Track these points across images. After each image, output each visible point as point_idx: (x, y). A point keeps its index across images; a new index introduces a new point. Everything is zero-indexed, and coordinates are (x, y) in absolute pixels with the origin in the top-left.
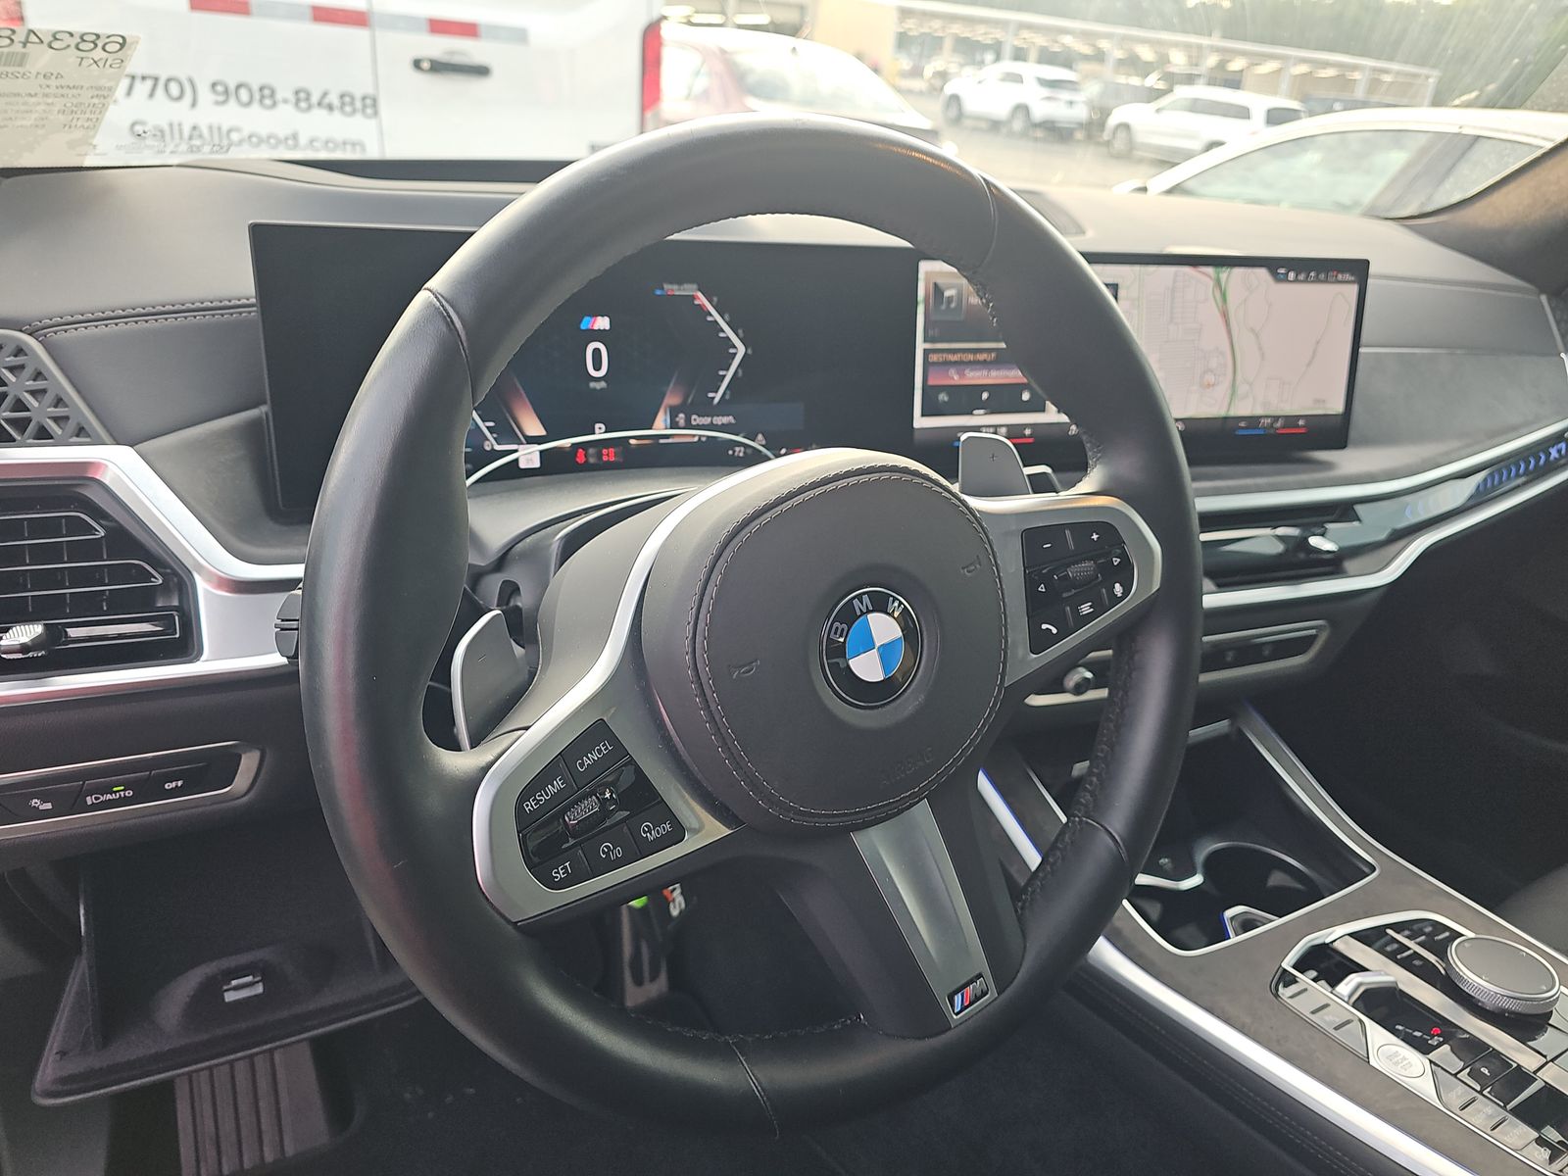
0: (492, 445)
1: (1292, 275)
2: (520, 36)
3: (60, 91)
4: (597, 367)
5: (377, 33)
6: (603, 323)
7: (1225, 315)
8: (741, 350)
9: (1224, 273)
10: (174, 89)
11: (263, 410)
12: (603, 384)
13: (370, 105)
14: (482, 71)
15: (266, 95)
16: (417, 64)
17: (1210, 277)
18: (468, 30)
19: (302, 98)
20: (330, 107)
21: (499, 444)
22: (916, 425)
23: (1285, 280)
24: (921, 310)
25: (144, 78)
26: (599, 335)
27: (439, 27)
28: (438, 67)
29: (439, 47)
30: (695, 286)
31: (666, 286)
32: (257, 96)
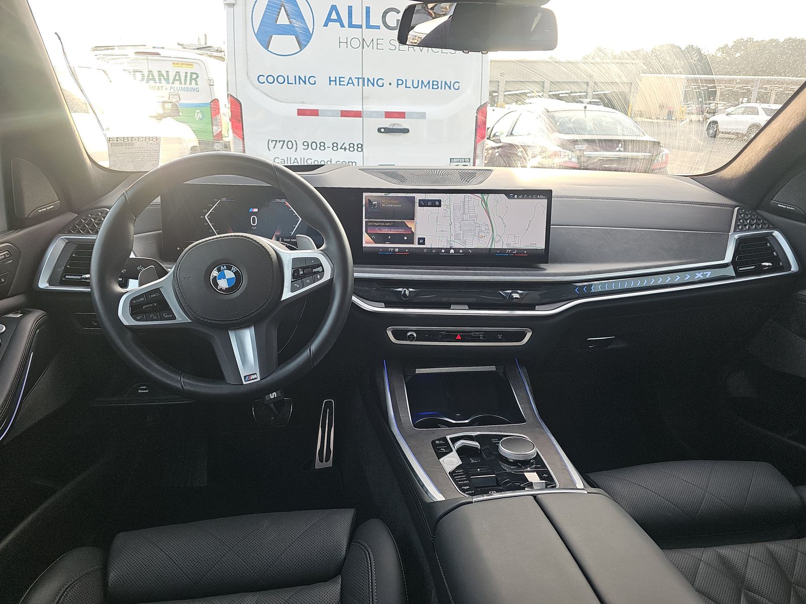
1: (516, 196)
2: (422, 116)
4: (254, 223)
5: (364, 118)
6: (256, 210)
7: (487, 211)
8: (300, 219)
9: (485, 196)
10: (290, 145)
12: (256, 228)
13: (361, 147)
14: (406, 131)
15: (322, 146)
16: (379, 130)
17: (480, 197)
18: (402, 115)
19: (335, 146)
20: (345, 149)
22: (363, 246)
23: (513, 198)
24: (364, 208)
25: (280, 141)
26: (255, 213)
27: (389, 115)
28: (388, 131)
29: (388, 123)
30: (285, 200)
31: (276, 200)
32: (319, 146)
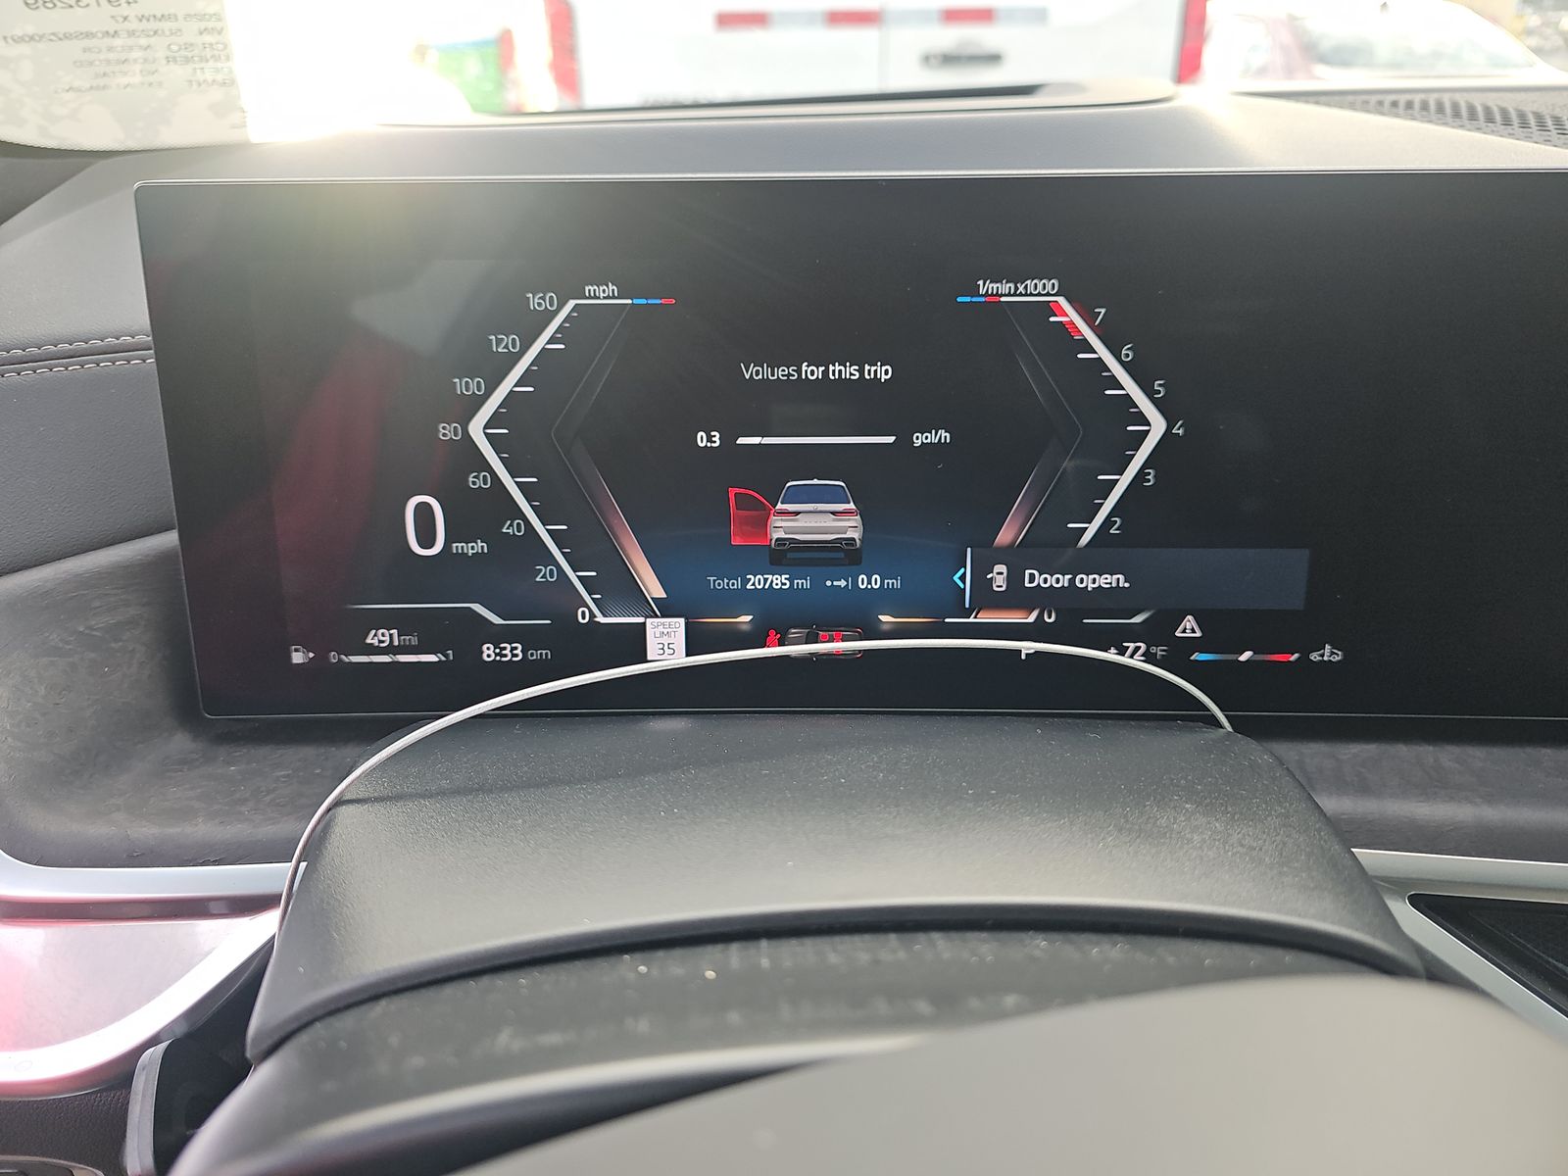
0: (592, 615)
2: (1039, 16)
3: (144, 25)
8: (1158, 426)
11: (170, 539)
16: (926, 60)
18: (984, 16)
21: (605, 616)
27: (952, 16)
